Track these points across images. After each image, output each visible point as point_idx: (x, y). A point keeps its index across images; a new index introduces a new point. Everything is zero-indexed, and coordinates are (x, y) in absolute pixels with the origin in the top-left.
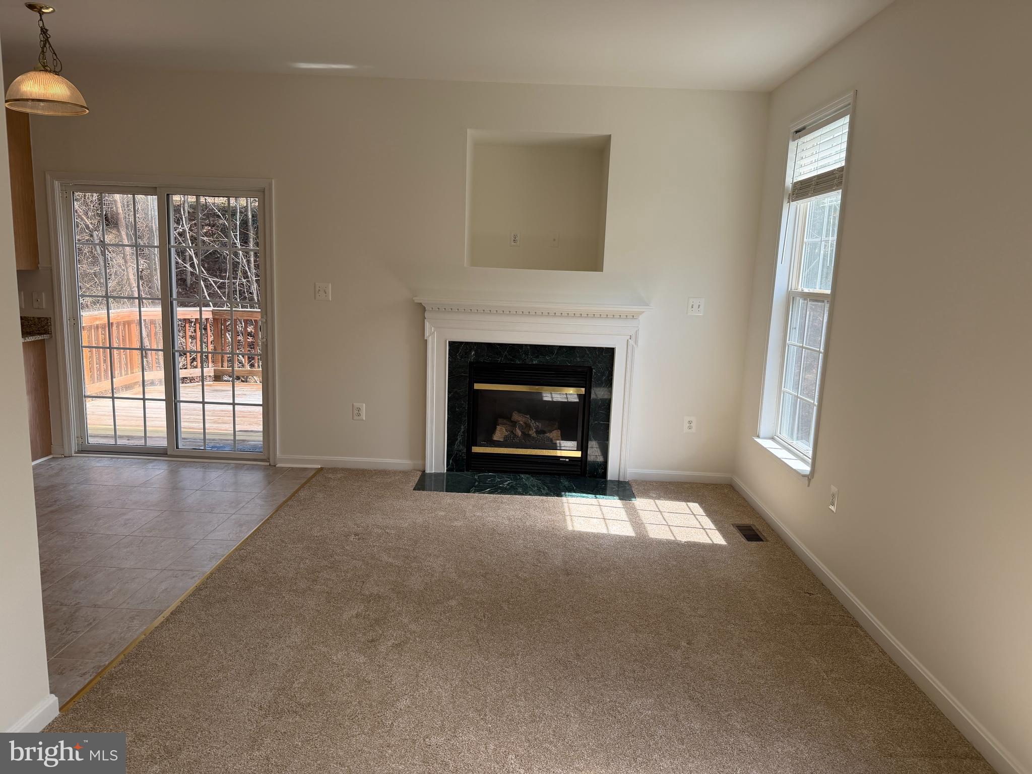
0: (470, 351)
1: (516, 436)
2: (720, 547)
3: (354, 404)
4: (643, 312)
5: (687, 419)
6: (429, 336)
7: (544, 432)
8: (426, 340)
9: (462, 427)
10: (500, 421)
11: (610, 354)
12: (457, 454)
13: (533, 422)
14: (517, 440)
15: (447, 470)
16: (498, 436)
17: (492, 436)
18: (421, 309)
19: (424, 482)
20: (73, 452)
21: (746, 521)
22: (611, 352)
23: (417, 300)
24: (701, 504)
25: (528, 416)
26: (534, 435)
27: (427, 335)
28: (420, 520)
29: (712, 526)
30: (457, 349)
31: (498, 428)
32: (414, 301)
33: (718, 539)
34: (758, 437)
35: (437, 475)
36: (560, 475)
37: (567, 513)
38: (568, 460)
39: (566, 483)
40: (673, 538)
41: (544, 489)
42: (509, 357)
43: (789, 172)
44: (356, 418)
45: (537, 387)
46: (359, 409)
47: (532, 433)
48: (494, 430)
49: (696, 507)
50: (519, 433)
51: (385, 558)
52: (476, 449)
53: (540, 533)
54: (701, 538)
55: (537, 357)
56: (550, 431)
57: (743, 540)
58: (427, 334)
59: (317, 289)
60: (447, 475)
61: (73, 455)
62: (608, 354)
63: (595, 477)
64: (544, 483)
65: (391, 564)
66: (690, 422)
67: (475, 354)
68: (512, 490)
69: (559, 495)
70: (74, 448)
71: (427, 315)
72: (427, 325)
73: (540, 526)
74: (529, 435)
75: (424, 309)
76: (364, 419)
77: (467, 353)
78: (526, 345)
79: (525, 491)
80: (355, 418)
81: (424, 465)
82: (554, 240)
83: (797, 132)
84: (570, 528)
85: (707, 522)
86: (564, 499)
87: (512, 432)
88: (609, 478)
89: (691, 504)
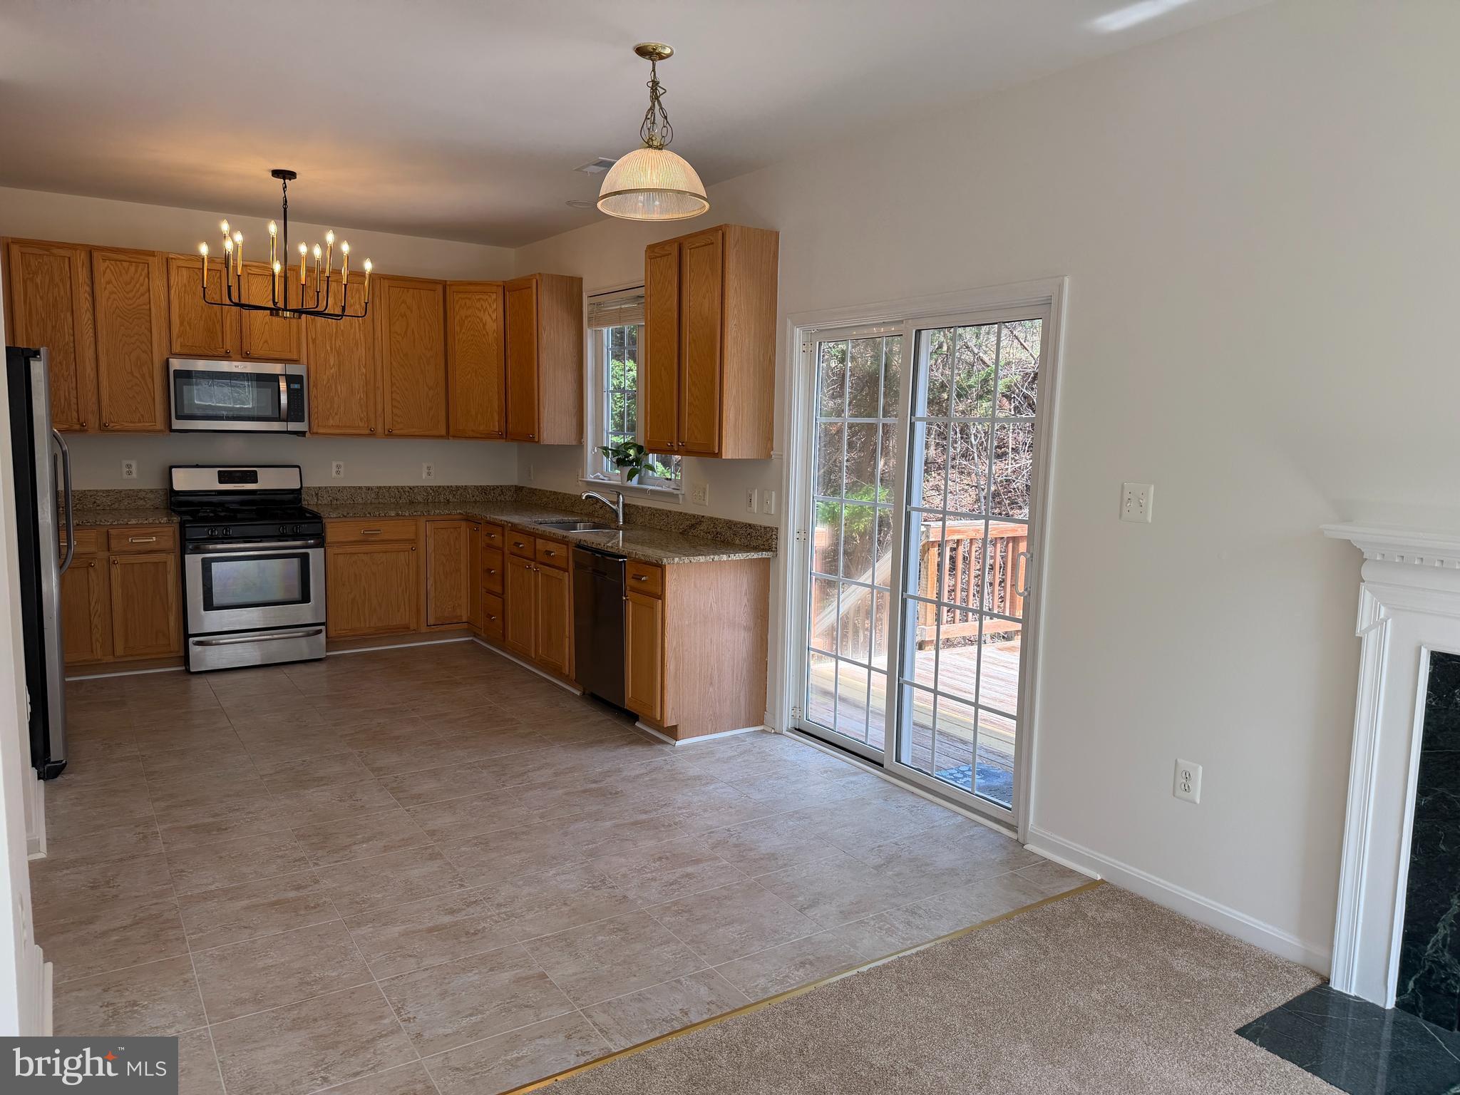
3: (1178, 760)
6: (1369, 629)
8: (1360, 639)
15: (1397, 1006)
18: (1355, 558)
20: (784, 729)
23: (1347, 533)
27: (1365, 625)
35: (1361, 1007)
44: (1180, 793)
46: (1188, 777)
58: (1364, 622)
59: (1126, 496)
60: (1395, 1020)
61: (784, 732)
70: (787, 722)
71: (1366, 572)
72: (1366, 598)
75: (1361, 558)
76: (1199, 802)
80: (1177, 794)
81: (1329, 966)
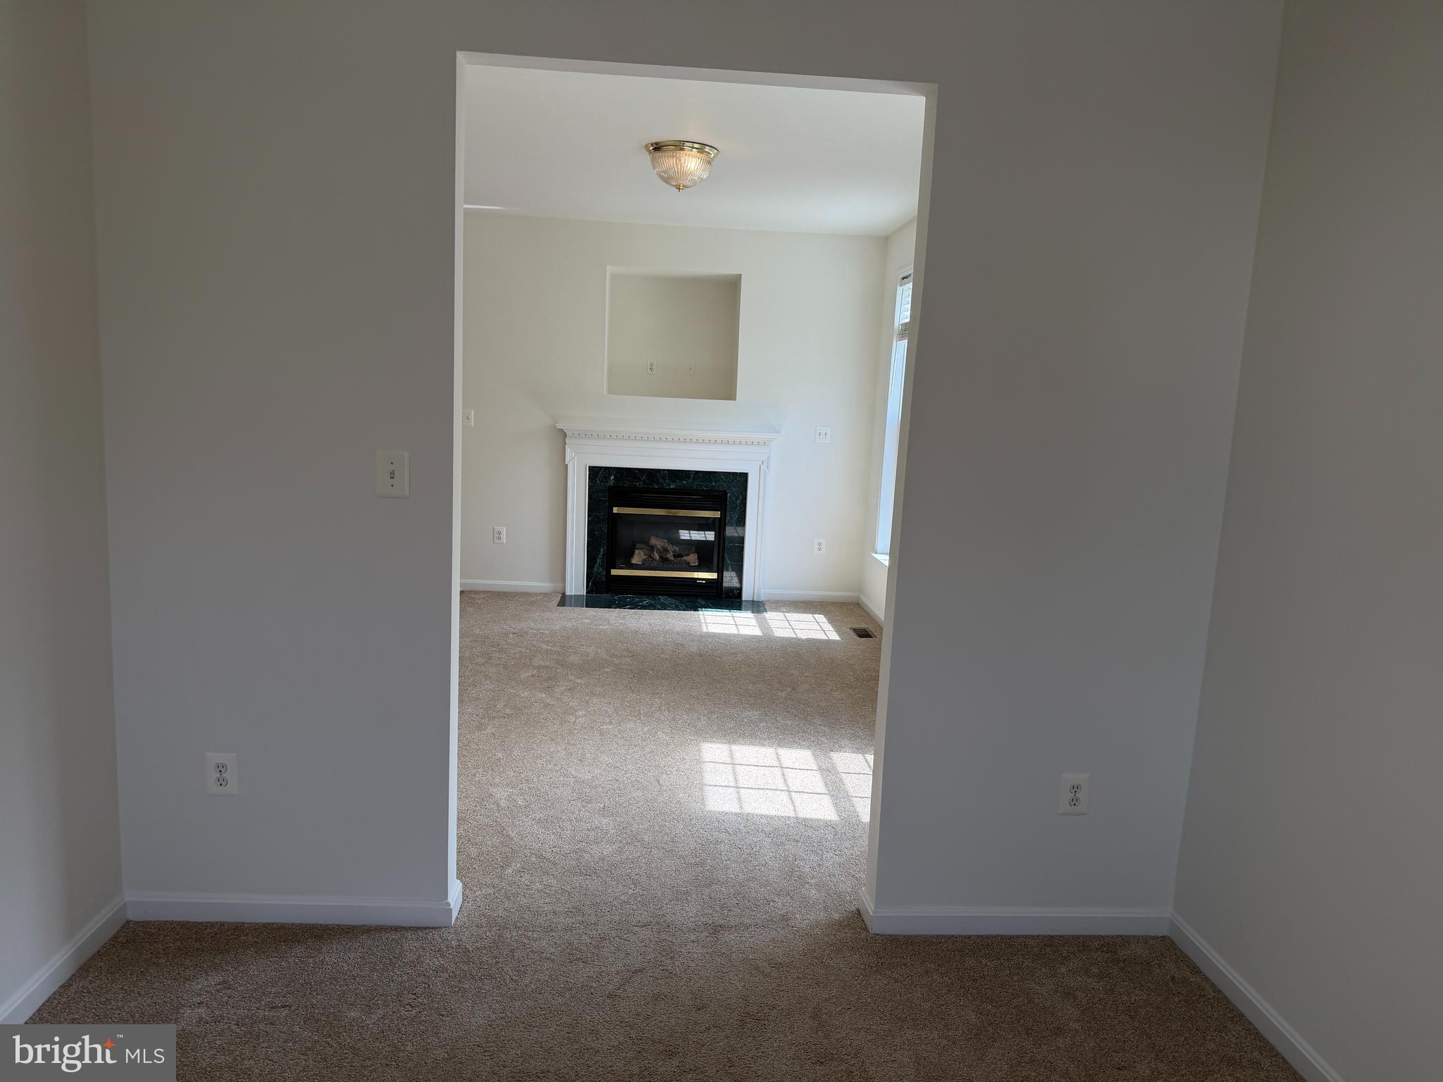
0: (610, 476)
1: (654, 559)
2: (835, 642)
3: (495, 528)
4: (774, 439)
5: (816, 541)
6: (569, 461)
7: (682, 556)
8: (567, 465)
9: (602, 550)
10: (638, 545)
11: (743, 479)
12: (596, 576)
13: (671, 546)
14: (655, 564)
15: (587, 593)
16: (636, 560)
17: (630, 560)
18: (563, 434)
19: (564, 601)
21: (863, 626)
22: (744, 477)
23: (559, 426)
24: (825, 616)
25: (665, 541)
26: (672, 558)
28: (569, 625)
29: (831, 629)
30: (596, 474)
31: (637, 552)
32: (556, 427)
33: (834, 636)
34: (876, 553)
35: (576, 596)
36: (697, 596)
37: (703, 621)
38: (704, 582)
39: (703, 603)
40: (794, 636)
41: (681, 606)
42: (647, 481)
43: (897, 314)
44: (496, 541)
45: (674, 511)
46: (500, 533)
47: (670, 556)
48: (632, 554)
49: (821, 618)
50: (657, 557)
51: (545, 647)
52: (614, 572)
53: (678, 633)
54: (821, 636)
55: (674, 482)
56: (687, 555)
57: (856, 637)
58: (567, 459)
60: (587, 597)
62: (740, 480)
63: (730, 597)
64: (681, 602)
65: (551, 650)
66: (820, 544)
67: (614, 479)
68: (651, 607)
69: (696, 610)
71: (567, 440)
72: (568, 450)
73: (677, 629)
74: (667, 559)
75: (565, 435)
76: (505, 542)
77: (607, 478)
78: (664, 470)
79: (664, 607)
81: (564, 588)
82: (690, 369)
83: (903, 278)
84: (705, 630)
85: (828, 626)
86: (700, 612)
87: (650, 556)
88: (743, 599)
89: (816, 616)
